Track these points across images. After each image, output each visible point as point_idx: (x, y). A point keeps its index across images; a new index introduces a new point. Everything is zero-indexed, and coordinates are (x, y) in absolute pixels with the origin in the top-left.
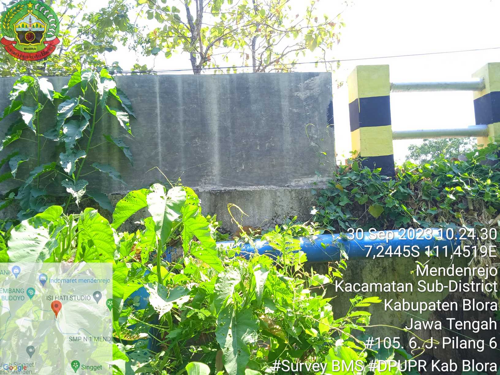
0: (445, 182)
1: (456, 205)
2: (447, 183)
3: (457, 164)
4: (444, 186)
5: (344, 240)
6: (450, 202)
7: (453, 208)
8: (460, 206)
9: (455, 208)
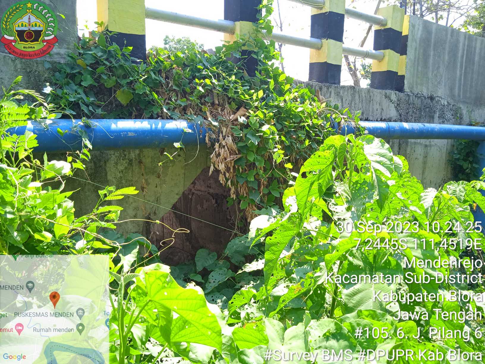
0: (195, 74)
1: (203, 99)
2: (197, 74)
3: (207, 57)
4: (194, 78)
5: (87, 127)
6: (198, 95)
7: (201, 101)
8: (207, 99)
9: (202, 101)
